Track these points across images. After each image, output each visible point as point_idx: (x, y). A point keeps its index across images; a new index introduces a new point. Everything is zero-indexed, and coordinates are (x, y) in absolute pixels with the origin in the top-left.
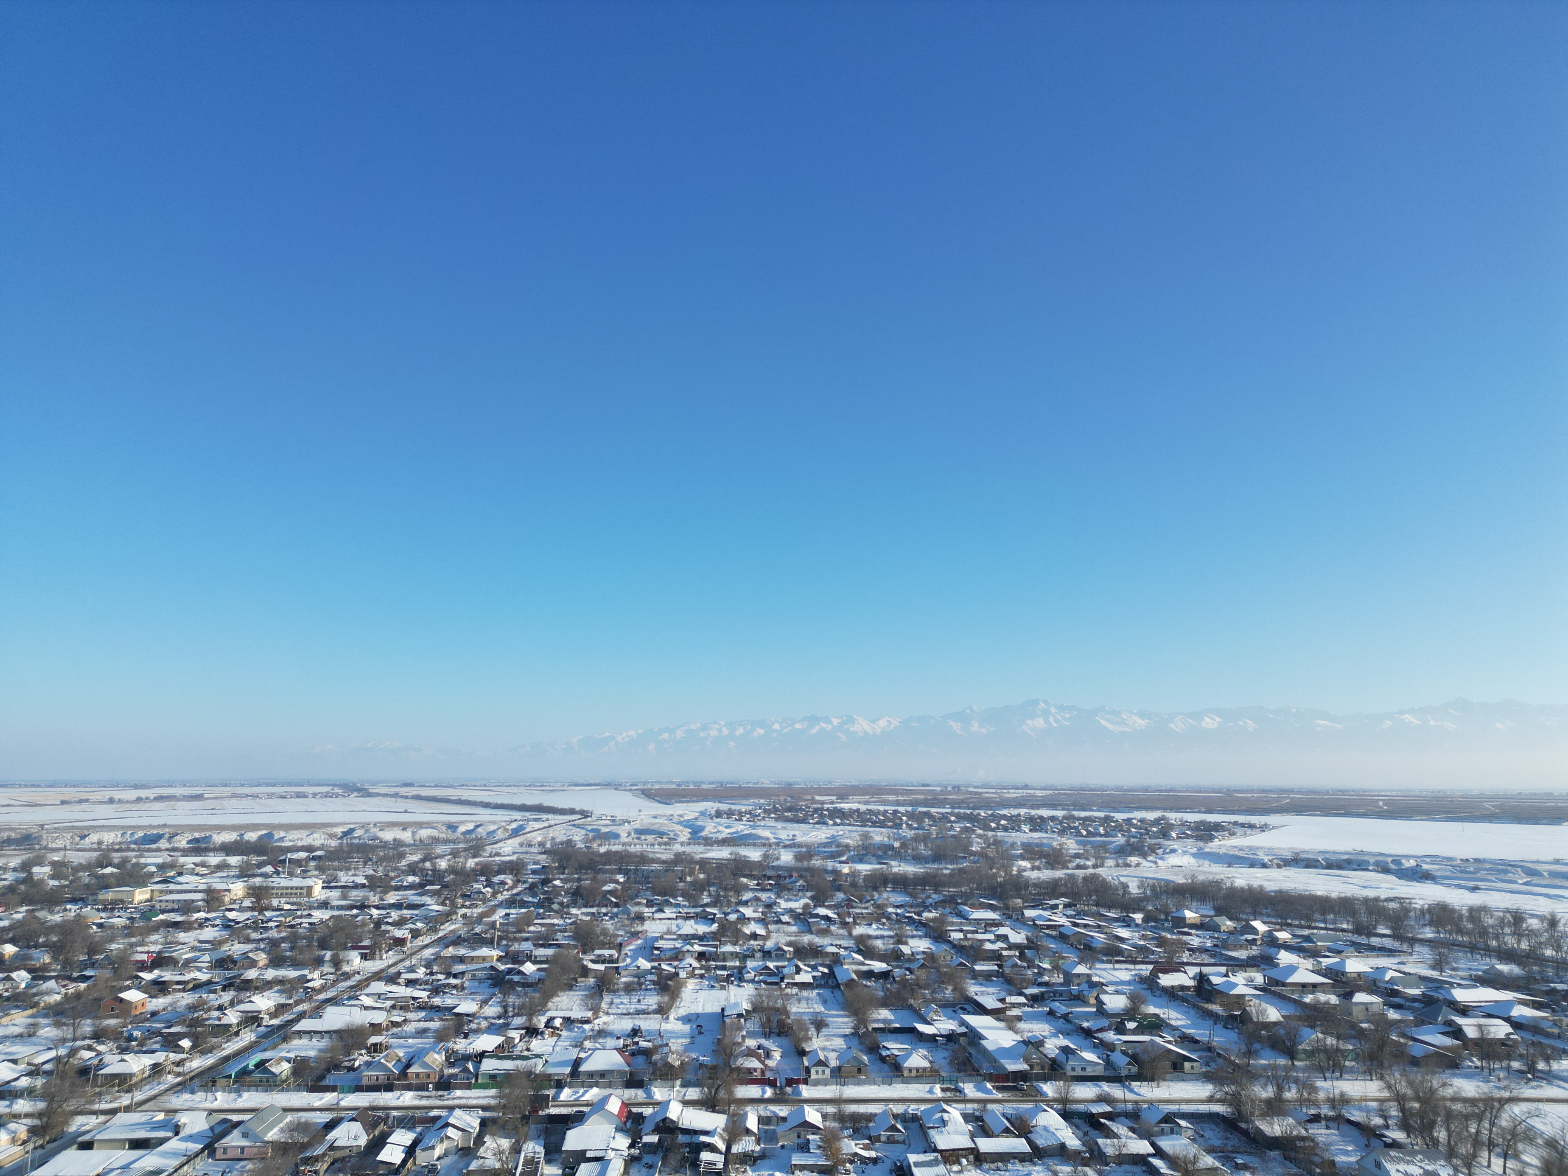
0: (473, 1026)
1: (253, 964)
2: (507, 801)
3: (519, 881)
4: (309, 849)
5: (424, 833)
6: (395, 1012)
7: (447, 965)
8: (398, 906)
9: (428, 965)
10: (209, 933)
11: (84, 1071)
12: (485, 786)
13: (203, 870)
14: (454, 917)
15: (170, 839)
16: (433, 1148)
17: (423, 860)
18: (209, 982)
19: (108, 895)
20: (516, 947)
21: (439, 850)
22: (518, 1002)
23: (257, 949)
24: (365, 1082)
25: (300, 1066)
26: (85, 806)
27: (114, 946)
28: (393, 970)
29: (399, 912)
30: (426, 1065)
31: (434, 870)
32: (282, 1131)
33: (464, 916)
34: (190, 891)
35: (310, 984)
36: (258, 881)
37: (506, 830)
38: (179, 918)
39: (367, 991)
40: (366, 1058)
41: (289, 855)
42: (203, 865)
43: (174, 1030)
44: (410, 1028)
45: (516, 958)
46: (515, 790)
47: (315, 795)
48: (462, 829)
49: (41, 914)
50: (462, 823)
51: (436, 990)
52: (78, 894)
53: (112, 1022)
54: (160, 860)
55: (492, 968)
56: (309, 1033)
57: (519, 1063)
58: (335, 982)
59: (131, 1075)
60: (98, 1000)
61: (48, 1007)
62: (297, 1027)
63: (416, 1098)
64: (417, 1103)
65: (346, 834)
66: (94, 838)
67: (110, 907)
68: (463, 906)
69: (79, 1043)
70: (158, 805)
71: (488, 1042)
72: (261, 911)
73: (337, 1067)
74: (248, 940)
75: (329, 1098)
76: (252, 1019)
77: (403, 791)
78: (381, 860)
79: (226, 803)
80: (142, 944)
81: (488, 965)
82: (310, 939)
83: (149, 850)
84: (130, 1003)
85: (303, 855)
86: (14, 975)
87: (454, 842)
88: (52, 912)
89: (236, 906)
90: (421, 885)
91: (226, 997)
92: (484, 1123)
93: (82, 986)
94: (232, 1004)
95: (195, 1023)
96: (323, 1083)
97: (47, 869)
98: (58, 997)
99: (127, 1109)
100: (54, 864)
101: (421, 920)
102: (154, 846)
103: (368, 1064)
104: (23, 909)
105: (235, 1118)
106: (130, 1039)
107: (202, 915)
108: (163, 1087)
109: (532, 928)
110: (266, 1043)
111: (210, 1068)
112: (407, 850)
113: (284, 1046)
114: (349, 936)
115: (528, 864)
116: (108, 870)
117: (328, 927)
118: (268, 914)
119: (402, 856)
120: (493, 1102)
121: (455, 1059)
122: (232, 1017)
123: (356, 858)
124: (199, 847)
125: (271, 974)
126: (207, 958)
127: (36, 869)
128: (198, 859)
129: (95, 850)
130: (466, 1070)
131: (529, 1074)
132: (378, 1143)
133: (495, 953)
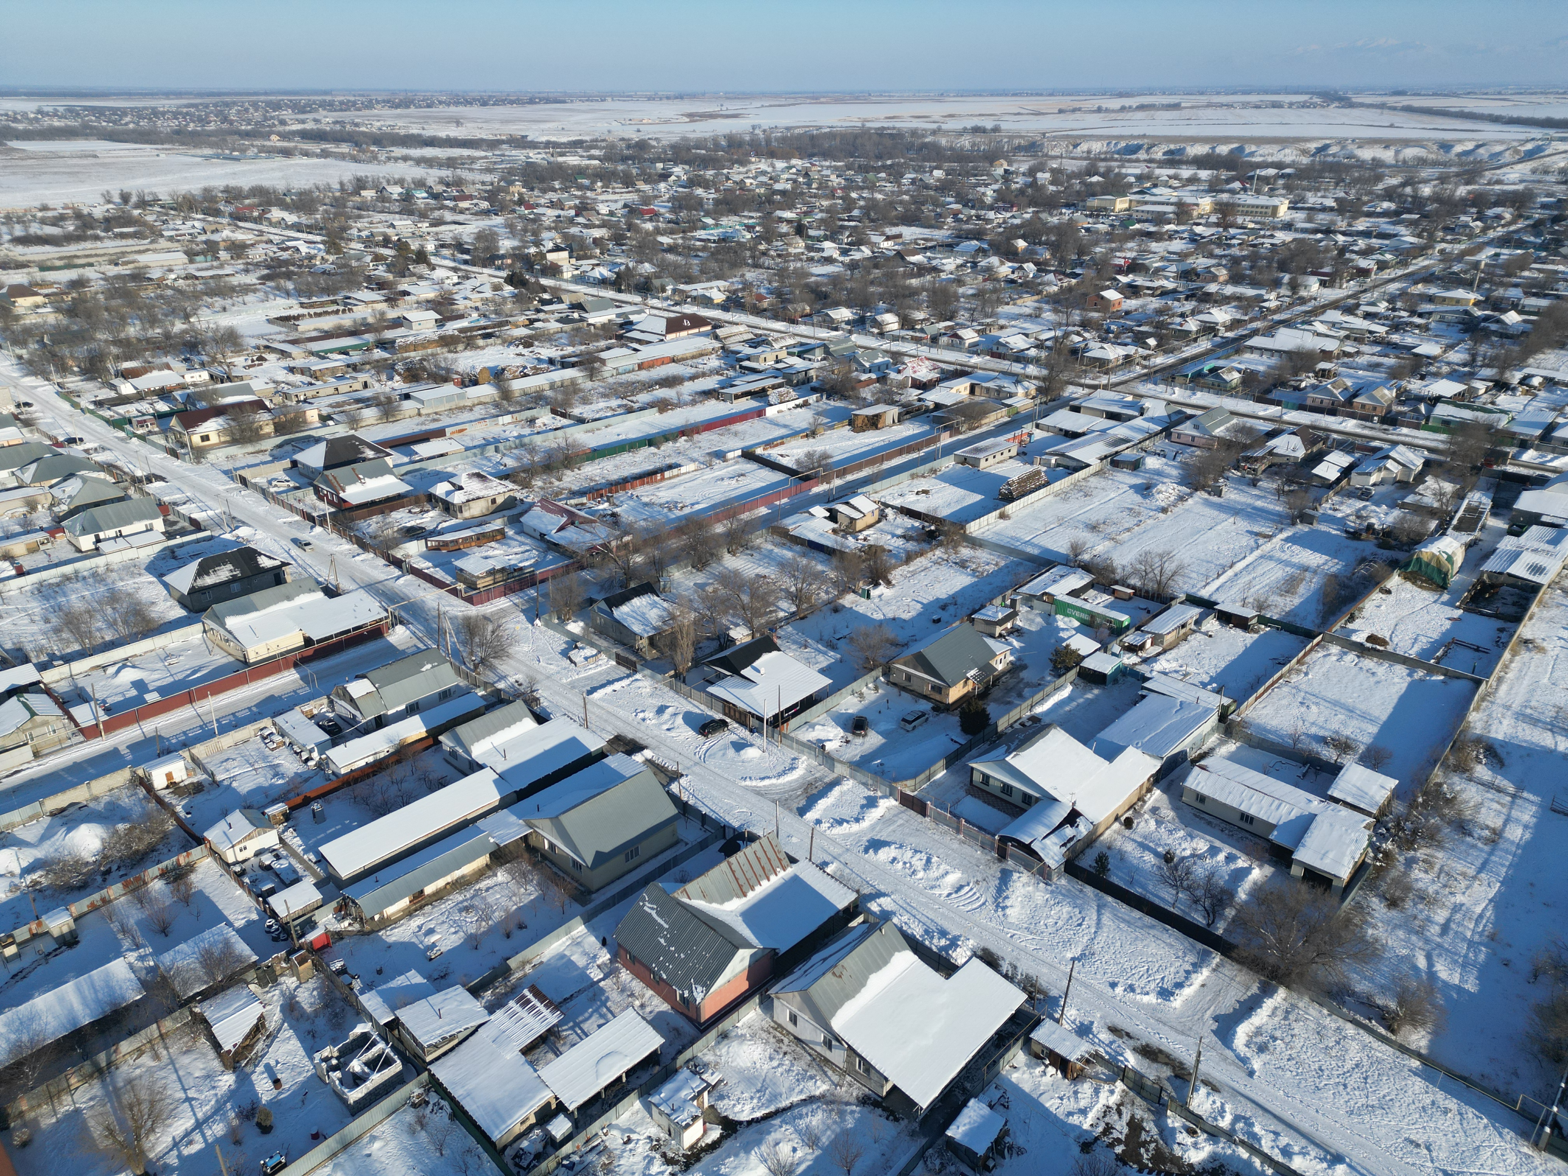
0: (1433, 369)
1: (1214, 278)
2: (1525, 113)
3: (1520, 216)
4: (1279, 165)
5: (1410, 153)
6: (1348, 342)
7: (1413, 305)
8: (1366, 234)
9: (1392, 300)
10: (1177, 245)
11: (1074, 351)
12: (1500, 94)
13: (1176, 183)
14: (1430, 252)
15: (1148, 150)
16: (1369, 474)
17: (1404, 185)
18: (1174, 291)
19: (1094, 202)
20: (1500, 292)
21: (1424, 173)
22: (1490, 352)
23: (1219, 265)
24: (1309, 402)
25: (1249, 378)
26: (1077, 115)
27: (1098, 250)
28: (1352, 301)
29: (1367, 241)
30: (1373, 398)
31: (1415, 197)
32: (1228, 430)
33: (1442, 252)
34: (1162, 203)
35: (1265, 304)
36: (1225, 197)
37: (1517, 152)
38: (1152, 229)
39: (1321, 318)
40: (1313, 381)
41: (1258, 172)
42: (1176, 177)
43: (1142, 329)
44: (1361, 360)
45: (1500, 306)
46: (1542, 99)
47: (1291, 105)
48: (1458, 149)
49: (1044, 216)
50: (1460, 141)
51: (1396, 327)
52: (1072, 200)
53: (1095, 315)
54: (1138, 171)
55: (1466, 312)
56: (1260, 349)
57: (1480, 415)
58: (1291, 305)
59: (1109, 361)
60: (1085, 295)
61: (1049, 295)
62: (1250, 343)
63: (1359, 426)
64: (1359, 431)
65: (1319, 150)
66: (1084, 147)
67: (1096, 213)
68: (1443, 240)
69: (1071, 328)
70: (1140, 115)
71: (1447, 388)
72: (1226, 227)
73: (1284, 384)
74: (1211, 255)
75: (1273, 410)
76: (1209, 329)
77: (1391, 100)
78: (1355, 181)
79: (1202, 113)
80: (1120, 250)
81: (1461, 308)
82: (1270, 260)
83: (1130, 161)
84: (1109, 301)
85: (1272, 172)
86: (1025, 266)
87: (1445, 164)
88: (1051, 215)
89: (1203, 221)
90: (1397, 213)
91: (1189, 306)
92: (1427, 463)
93: (1074, 281)
94: (1193, 313)
95: (1160, 325)
96: (1269, 396)
97: (1047, 175)
98: (1056, 289)
99: (1105, 387)
100: (1053, 171)
101: (1390, 252)
102: (1134, 157)
103: (1314, 387)
104: (1030, 210)
105: (1189, 411)
106: (1108, 331)
107: (1172, 227)
108: (1132, 375)
109: (1526, 274)
110: (1220, 352)
111: (1171, 366)
112: (1387, 171)
113: (1236, 357)
114: (1310, 261)
115: (1538, 195)
116: (1095, 179)
117: (1289, 249)
118: (1232, 231)
119: (1379, 178)
120: (1441, 446)
121: (1405, 397)
122: (1192, 325)
123: (1328, 179)
124: (1174, 159)
125: (1229, 290)
126: (1173, 268)
127: (1039, 175)
128: (1171, 172)
129: (1085, 159)
130: (1416, 410)
131: (1489, 428)
132: (1315, 459)
133: (1473, 296)
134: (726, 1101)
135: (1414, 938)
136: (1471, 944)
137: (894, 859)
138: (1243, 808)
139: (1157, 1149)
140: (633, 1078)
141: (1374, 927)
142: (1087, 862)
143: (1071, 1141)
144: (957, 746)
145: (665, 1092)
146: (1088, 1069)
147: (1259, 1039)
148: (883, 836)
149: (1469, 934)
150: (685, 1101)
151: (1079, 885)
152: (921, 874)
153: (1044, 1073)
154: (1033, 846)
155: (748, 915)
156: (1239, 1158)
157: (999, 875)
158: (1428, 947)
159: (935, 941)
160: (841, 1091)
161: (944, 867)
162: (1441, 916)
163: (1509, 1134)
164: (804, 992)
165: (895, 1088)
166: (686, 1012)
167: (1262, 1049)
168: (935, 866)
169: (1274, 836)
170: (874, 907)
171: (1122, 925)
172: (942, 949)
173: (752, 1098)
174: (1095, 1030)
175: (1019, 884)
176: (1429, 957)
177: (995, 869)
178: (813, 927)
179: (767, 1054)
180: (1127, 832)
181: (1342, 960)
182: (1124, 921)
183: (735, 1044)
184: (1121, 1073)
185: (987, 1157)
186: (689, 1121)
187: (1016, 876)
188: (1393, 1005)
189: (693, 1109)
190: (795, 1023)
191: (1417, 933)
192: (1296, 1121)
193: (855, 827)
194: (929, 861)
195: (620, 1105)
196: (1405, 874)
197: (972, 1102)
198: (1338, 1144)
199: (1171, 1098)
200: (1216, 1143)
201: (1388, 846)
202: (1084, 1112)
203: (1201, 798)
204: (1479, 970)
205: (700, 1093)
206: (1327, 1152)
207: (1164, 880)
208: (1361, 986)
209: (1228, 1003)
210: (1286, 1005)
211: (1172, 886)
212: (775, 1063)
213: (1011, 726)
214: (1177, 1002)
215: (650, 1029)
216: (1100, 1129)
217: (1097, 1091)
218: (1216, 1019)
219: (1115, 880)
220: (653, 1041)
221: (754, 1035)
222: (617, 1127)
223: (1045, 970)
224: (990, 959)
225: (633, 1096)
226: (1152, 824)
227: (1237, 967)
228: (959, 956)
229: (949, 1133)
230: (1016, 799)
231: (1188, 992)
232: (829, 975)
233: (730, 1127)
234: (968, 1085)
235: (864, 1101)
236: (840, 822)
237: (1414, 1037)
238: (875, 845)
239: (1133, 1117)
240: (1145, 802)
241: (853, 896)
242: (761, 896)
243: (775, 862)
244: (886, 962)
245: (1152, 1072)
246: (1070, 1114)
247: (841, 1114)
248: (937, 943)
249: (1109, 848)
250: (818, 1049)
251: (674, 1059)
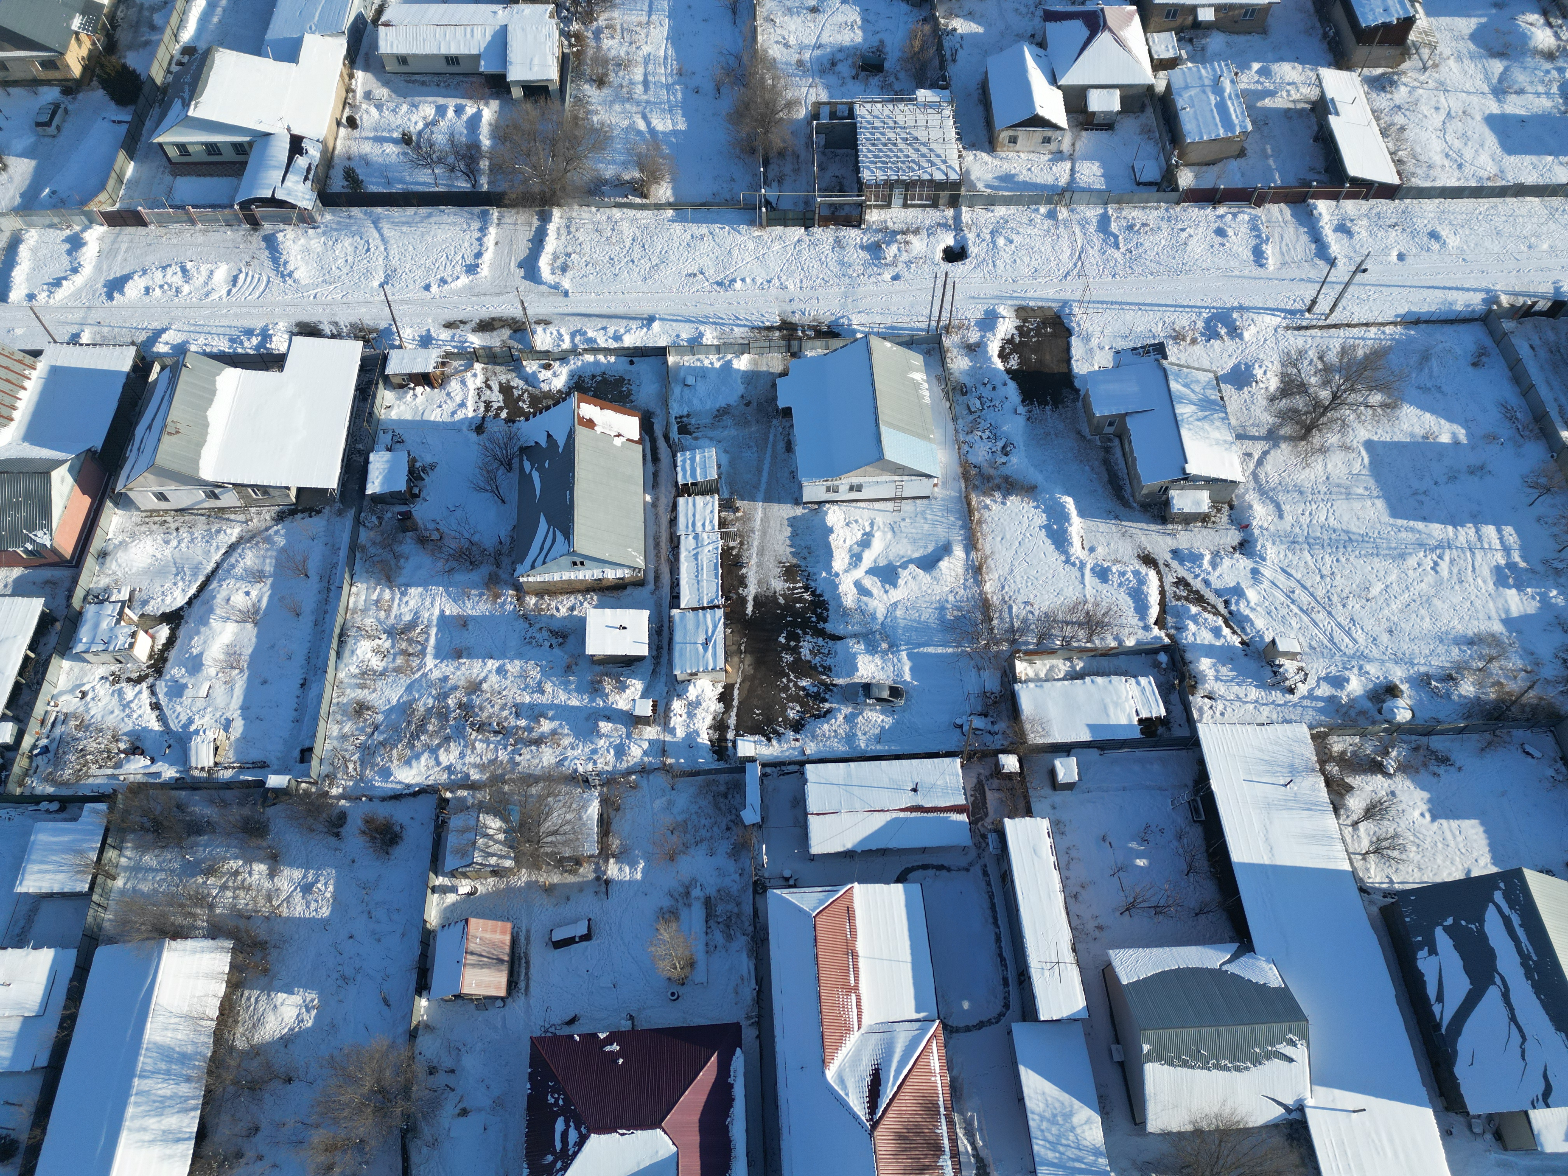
134: (152, 603)
135: (628, 106)
136: (668, 87)
137: (147, 290)
138: (444, 51)
139: (531, 396)
140: (41, 648)
141: (596, 112)
142: (338, 184)
143: (466, 432)
144: (125, 127)
145: (84, 635)
146: (448, 370)
147: (559, 263)
148: (117, 272)
149: (663, 79)
150: (111, 629)
151: (344, 212)
152: (186, 289)
153: (415, 395)
154: (278, 196)
155: (32, 435)
156: (589, 363)
157: (263, 245)
158: (640, 109)
159: (246, 344)
160: (256, 523)
161: (204, 269)
162: (638, 74)
163: (743, 228)
164: (152, 467)
165: (299, 490)
166: (44, 561)
167: (564, 269)
168: (194, 271)
169: (483, 67)
170: (161, 348)
171: (404, 229)
172: (257, 348)
173: (175, 584)
174: (434, 335)
175: (289, 243)
176: (645, 117)
177: (256, 240)
178: (113, 405)
179: (160, 541)
180: (356, 133)
181: (586, 157)
182: (404, 223)
183: (120, 554)
184: (472, 356)
185: (410, 489)
186: (130, 640)
187: (280, 236)
188: (637, 175)
189: (125, 629)
190: (166, 499)
191: (628, 100)
192: (613, 310)
193: (79, 280)
194: (184, 270)
195: (48, 676)
196: (599, 48)
197: (372, 457)
198: (647, 309)
199: (521, 351)
200: (568, 363)
201: (575, 27)
202: (463, 405)
203: (403, 60)
204: (683, 108)
205: (121, 613)
206: (642, 319)
207: (415, 164)
208: (609, 172)
209: (522, 249)
210: (564, 221)
211: (425, 166)
212: (174, 543)
213: (169, 71)
214: (485, 270)
215: (19, 600)
216: (482, 409)
217: (463, 383)
218: (520, 266)
219: (373, 188)
220: (35, 607)
221: (133, 536)
222: (61, 693)
223: (363, 310)
224: (309, 330)
225: (55, 661)
226: (373, 110)
227: (514, 211)
228: (278, 344)
229: (369, 492)
230: (229, 155)
231: (488, 256)
232: (165, 438)
233: (174, 618)
234: (360, 446)
235: (280, 517)
236: (57, 283)
237: (661, 192)
238: (116, 286)
239: (500, 384)
240: (354, 91)
241: (132, 351)
242: (31, 409)
243: (18, 367)
244: (213, 392)
245: (495, 340)
246: (454, 413)
247: (268, 540)
248: (249, 346)
249: (349, 159)
250: (206, 505)
251: (69, 605)
